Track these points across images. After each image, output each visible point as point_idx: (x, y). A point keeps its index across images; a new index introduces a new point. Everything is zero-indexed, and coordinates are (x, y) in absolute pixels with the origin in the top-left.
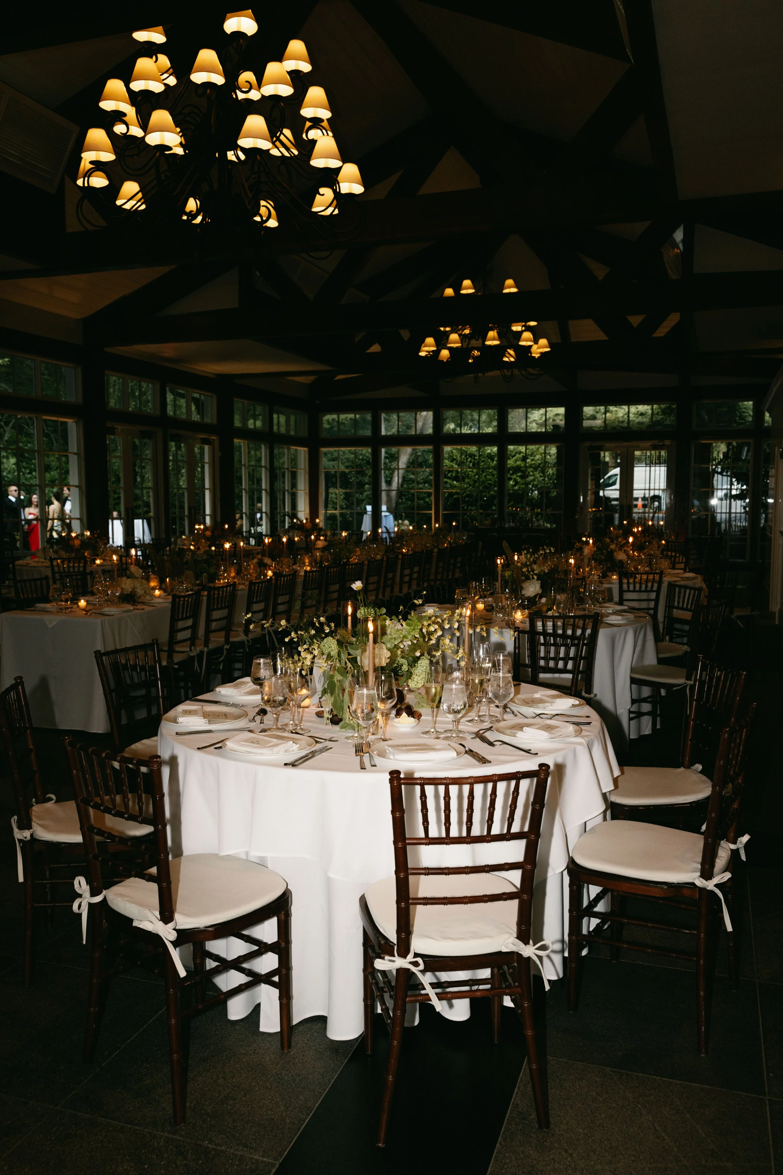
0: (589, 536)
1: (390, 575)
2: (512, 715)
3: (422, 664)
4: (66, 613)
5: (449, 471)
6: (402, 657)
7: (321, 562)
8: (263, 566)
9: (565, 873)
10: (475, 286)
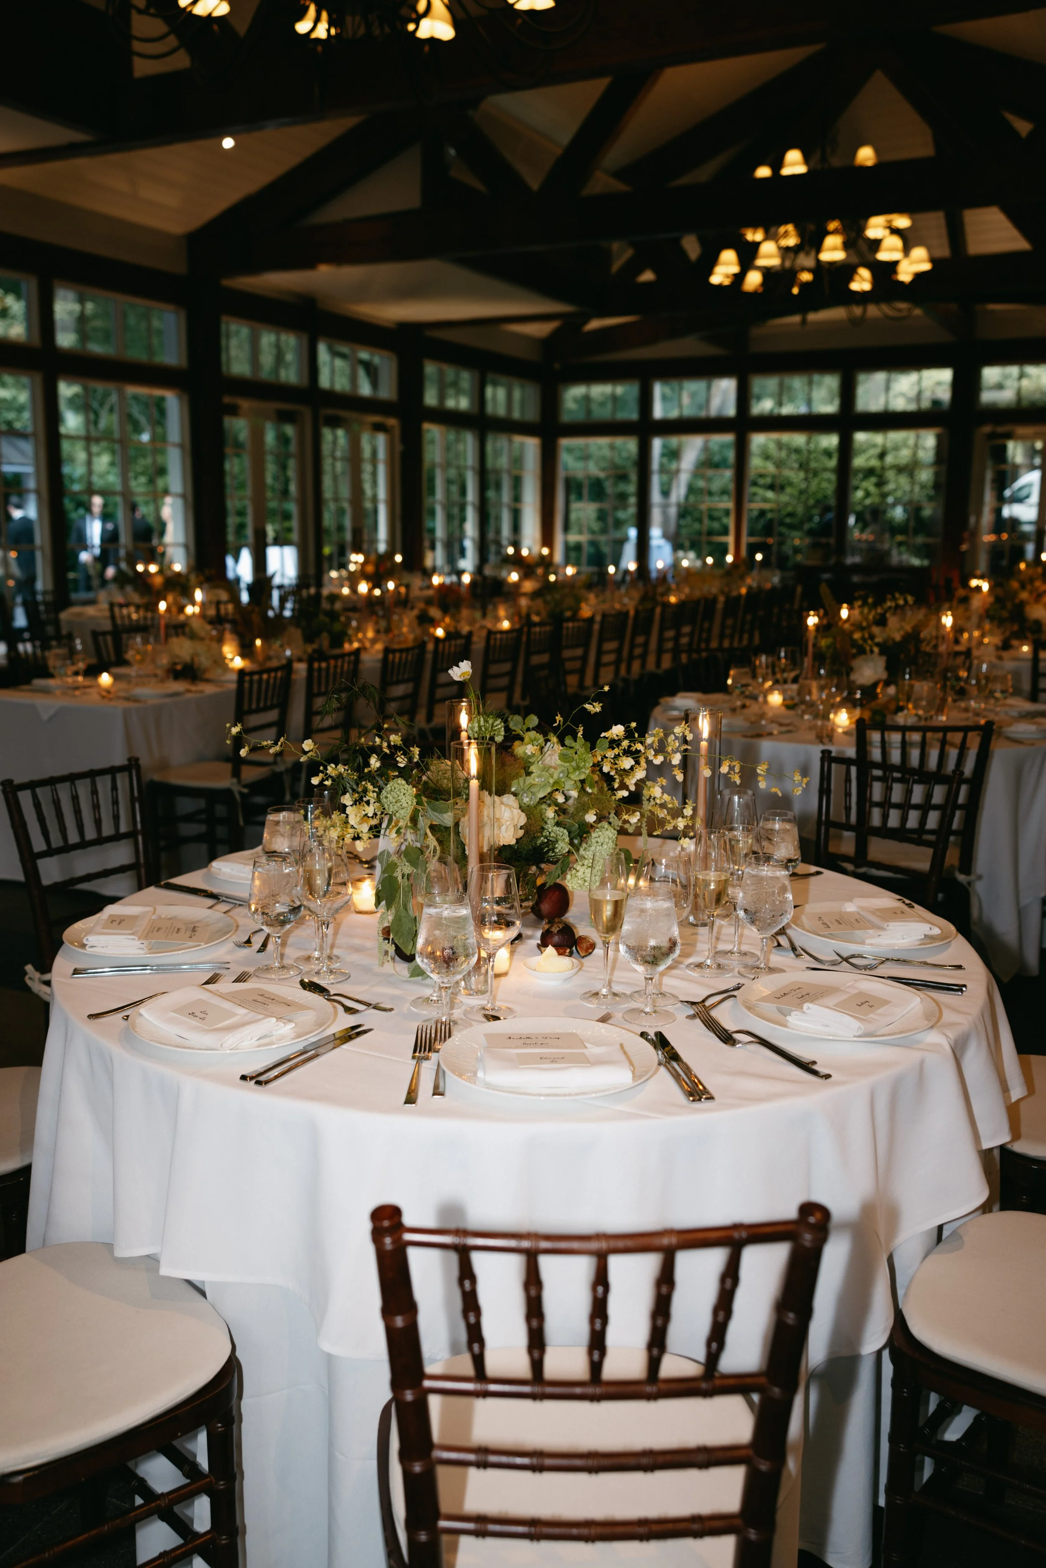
0: (982, 577)
1: (640, 640)
2: (792, 955)
3: (601, 840)
4: (74, 696)
5: (761, 476)
6: (558, 824)
7: (528, 616)
8: (425, 620)
9: (886, 1354)
10: (807, 159)
